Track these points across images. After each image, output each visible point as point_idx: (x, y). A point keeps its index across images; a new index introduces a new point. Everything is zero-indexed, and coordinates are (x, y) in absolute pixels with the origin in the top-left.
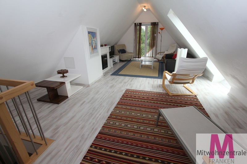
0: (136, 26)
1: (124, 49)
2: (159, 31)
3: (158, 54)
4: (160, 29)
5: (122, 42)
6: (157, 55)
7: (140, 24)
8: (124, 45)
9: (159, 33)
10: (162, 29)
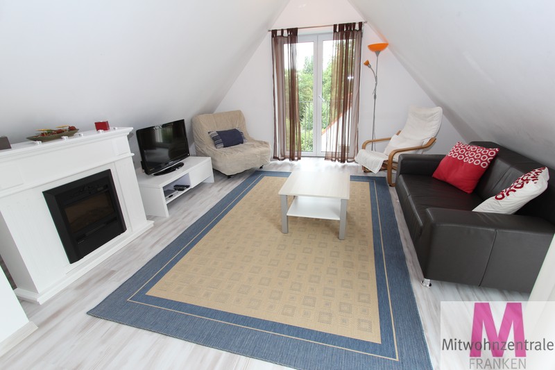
0: (279, 40)
1: (237, 127)
2: (367, 55)
3: (364, 147)
4: (373, 48)
5: (232, 102)
6: (361, 151)
7: (293, 35)
8: (238, 115)
9: (367, 64)
10: (377, 49)
